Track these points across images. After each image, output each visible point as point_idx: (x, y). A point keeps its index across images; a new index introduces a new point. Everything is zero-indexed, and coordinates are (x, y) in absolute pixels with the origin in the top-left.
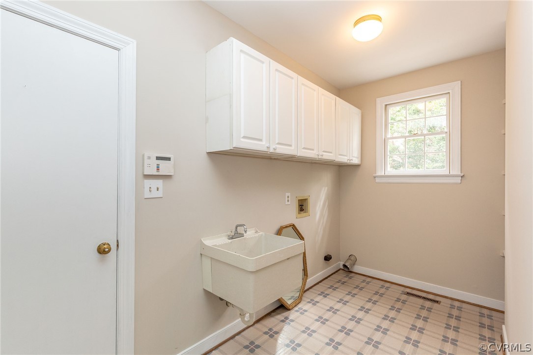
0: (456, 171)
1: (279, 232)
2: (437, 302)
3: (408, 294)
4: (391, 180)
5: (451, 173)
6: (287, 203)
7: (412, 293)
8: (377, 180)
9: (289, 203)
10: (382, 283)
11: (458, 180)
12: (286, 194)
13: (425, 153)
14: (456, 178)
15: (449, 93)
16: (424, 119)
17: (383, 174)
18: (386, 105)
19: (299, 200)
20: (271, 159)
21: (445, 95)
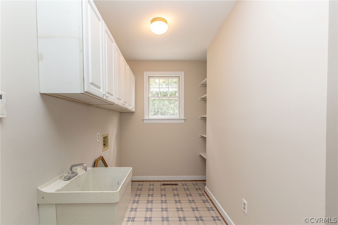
0: (182, 117)
1: (95, 165)
2: (177, 184)
3: (164, 185)
4: (152, 122)
5: (180, 118)
6: (98, 141)
7: (165, 184)
8: (145, 122)
9: (99, 141)
10: (149, 183)
11: (183, 121)
12: (97, 133)
13: (169, 107)
14: (182, 120)
15: (179, 77)
16: (168, 89)
17: (148, 118)
18: (149, 77)
19: (104, 138)
20: (88, 105)
21: (177, 78)
